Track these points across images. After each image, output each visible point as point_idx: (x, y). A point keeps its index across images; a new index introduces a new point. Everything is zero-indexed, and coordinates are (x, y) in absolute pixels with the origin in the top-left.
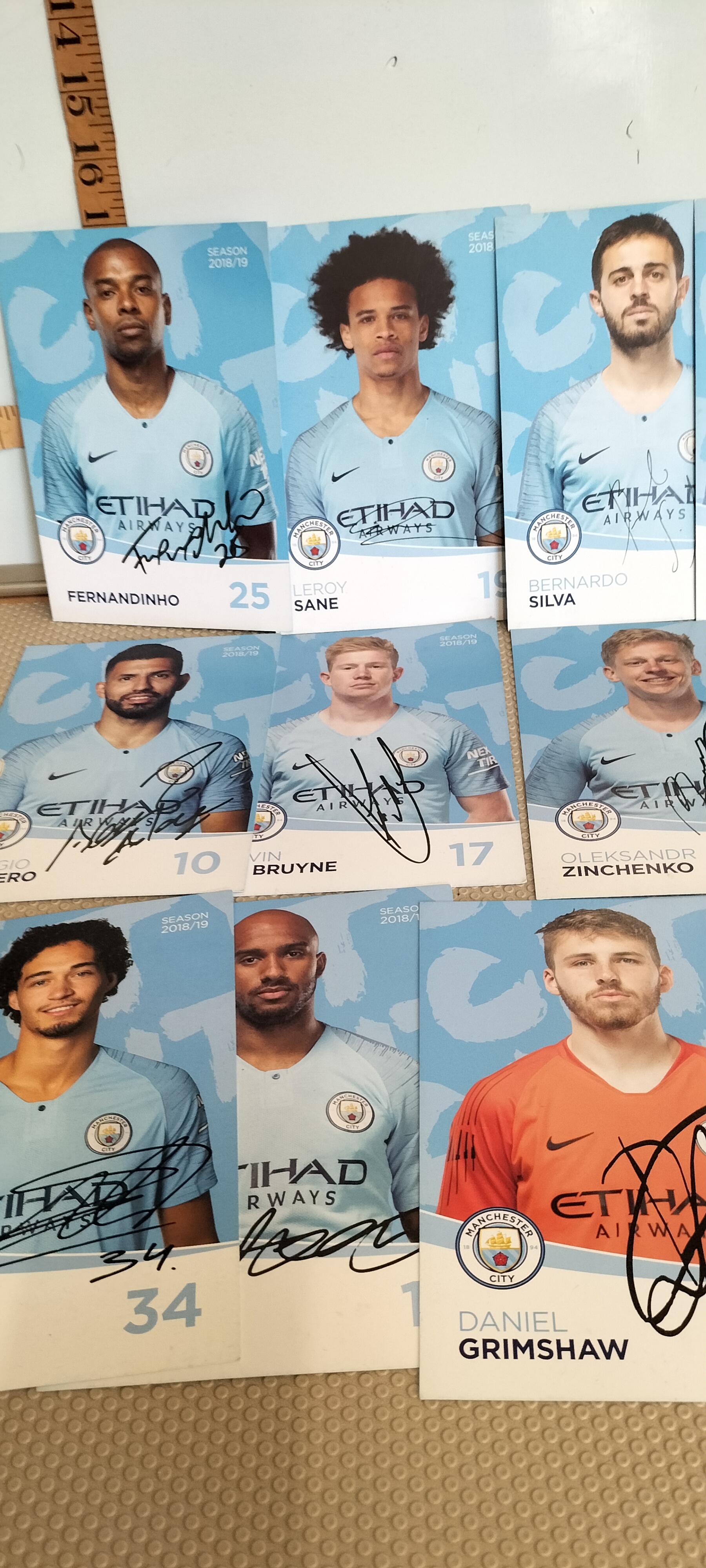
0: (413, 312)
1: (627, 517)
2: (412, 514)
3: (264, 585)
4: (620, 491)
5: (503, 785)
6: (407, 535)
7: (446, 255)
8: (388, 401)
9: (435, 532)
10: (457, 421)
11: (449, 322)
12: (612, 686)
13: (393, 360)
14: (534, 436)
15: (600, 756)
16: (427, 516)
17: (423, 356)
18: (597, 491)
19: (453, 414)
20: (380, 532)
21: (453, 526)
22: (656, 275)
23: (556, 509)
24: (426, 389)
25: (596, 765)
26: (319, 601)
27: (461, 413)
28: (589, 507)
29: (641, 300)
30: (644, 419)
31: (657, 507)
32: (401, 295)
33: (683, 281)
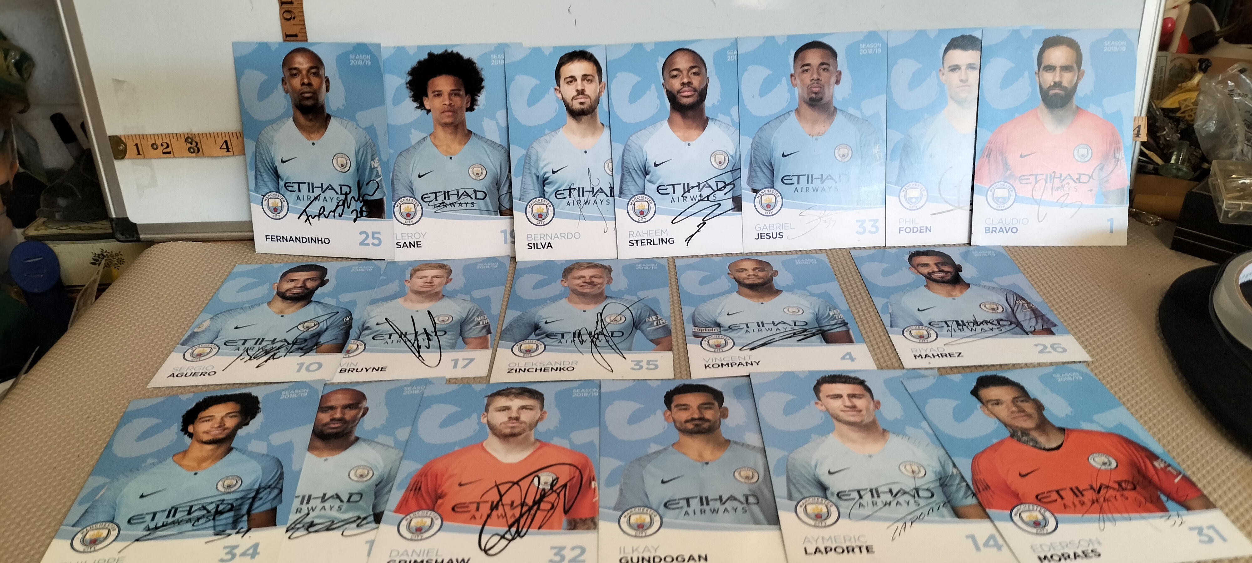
0: (462, 93)
1: (579, 203)
2: (463, 197)
3: (379, 233)
4: (575, 189)
5: (489, 332)
6: (461, 208)
7: (479, 65)
8: (449, 137)
9: (476, 207)
10: (487, 149)
11: (482, 98)
12: (563, 289)
13: (452, 116)
14: (528, 158)
15: (545, 321)
16: (472, 198)
17: (468, 115)
18: (562, 188)
19: (485, 145)
20: (445, 206)
21: (486, 204)
22: (588, 80)
23: (540, 197)
24: (470, 132)
25: (542, 324)
26: (410, 243)
27: (489, 145)
28: (558, 196)
29: (581, 92)
30: (586, 152)
31: (594, 198)
32: (456, 83)
33: (602, 84)
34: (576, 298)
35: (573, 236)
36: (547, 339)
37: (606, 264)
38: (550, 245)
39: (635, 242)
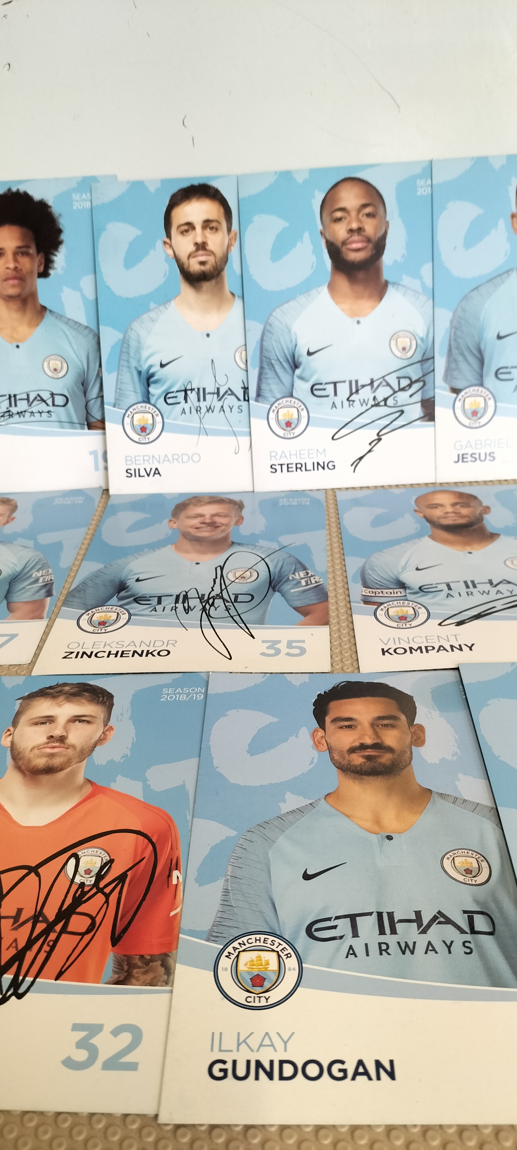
0: (32, 250)
1: (198, 410)
4: (192, 390)
6: (33, 418)
7: (56, 209)
8: (15, 315)
9: (54, 417)
10: (68, 333)
12: (170, 532)
13: (19, 285)
14: (125, 345)
15: (136, 577)
16: (48, 405)
17: (41, 283)
18: (175, 389)
19: (65, 328)
20: (11, 416)
21: (68, 414)
22: (212, 228)
23: (144, 402)
24: (44, 309)
25: (131, 583)
27: (71, 327)
28: (169, 401)
29: (201, 247)
30: (208, 335)
31: (221, 403)
32: (23, 237)
33: (232, 234)
34: (187, 545)
35: (190, 458)
36: (135, 605)
37: (236, 498)
38: (157, 472)
39: (278, 468)
